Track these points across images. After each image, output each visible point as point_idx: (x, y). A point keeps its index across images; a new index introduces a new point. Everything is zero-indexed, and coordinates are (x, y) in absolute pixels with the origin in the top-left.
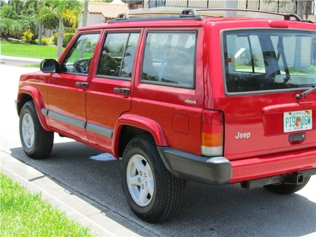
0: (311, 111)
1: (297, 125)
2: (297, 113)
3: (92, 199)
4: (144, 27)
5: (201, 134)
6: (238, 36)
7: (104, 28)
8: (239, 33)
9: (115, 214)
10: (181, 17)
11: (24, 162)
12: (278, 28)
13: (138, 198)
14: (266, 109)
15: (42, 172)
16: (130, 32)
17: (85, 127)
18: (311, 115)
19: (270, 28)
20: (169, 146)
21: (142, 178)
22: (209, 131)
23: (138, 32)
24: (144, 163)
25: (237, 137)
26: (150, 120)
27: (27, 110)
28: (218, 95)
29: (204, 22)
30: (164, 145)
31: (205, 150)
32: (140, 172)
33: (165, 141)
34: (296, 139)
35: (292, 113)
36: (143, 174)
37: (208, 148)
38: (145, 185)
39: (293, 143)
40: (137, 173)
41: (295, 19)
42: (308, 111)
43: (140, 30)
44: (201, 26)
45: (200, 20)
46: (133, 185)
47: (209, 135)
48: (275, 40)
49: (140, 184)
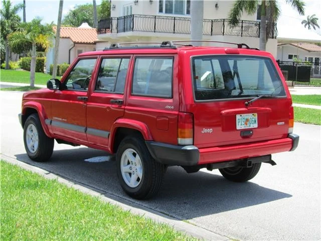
0: (256, 114)
1: (246, 124)
2: (246, 116)
3: (92, 187)
4: (133, 54)
5: (178, 130)
6: (203, 60)
7: (100, 55)
8: (204, 58)
9: (112, 195)
10: (161, 47)
11: (30, 164)
12: (232, 54)
13: (129, 182)
14: (223, 112)
15: (47, 171)
16: (122, 58)
17: (86, 131)
18: (257, 117)
19: (226, 54)
20: (154, 141)
21: (133, 166)
22: (183, 127)
23: (129, 57)
24: (134, 155)
25: (203, 132)
26: (140, 123)
27: (31, 122)
28: (189, 102)
29: (178, 50)
30: (150, 140)
31: (181, 141)
32: (132, 162)
33: (151, 137)
34: (245, 134)
35: (243, 115)
36: (134, 163)
37: (183, 139)
38: (135, 172)
39: (244, 137)
40: (129, 163)
41: (245, 47)
42: (254, 114)
43: (130, 57)
44: (176, 53)
45: (175, 49)
46: (126, 172)
47: (183, 131)
48: (231, 63)
49: (131, 171)
